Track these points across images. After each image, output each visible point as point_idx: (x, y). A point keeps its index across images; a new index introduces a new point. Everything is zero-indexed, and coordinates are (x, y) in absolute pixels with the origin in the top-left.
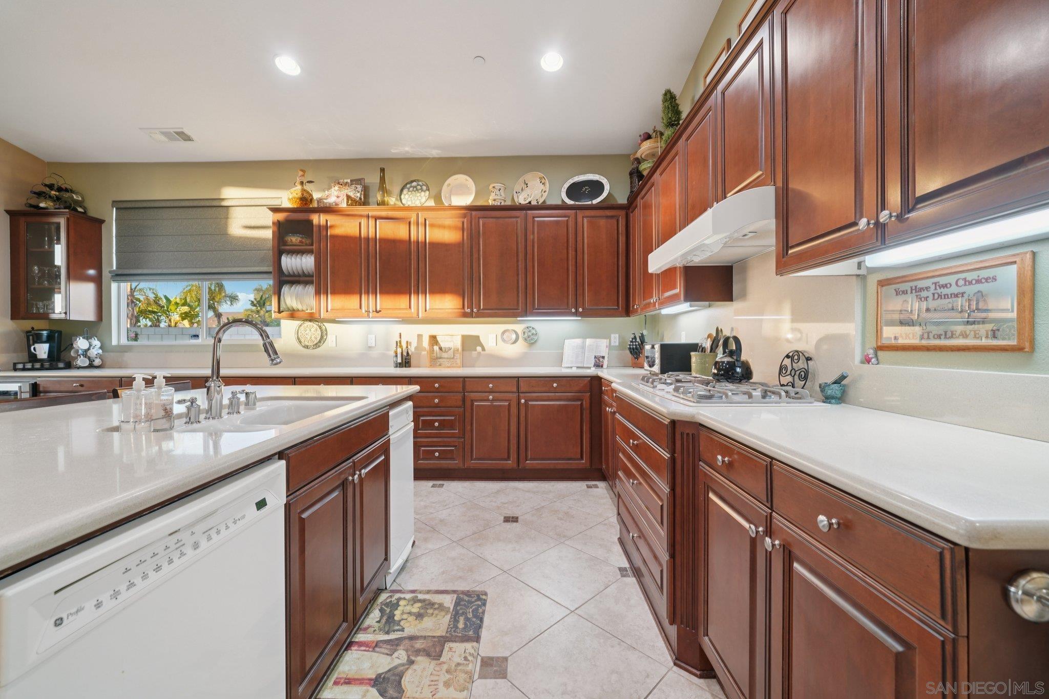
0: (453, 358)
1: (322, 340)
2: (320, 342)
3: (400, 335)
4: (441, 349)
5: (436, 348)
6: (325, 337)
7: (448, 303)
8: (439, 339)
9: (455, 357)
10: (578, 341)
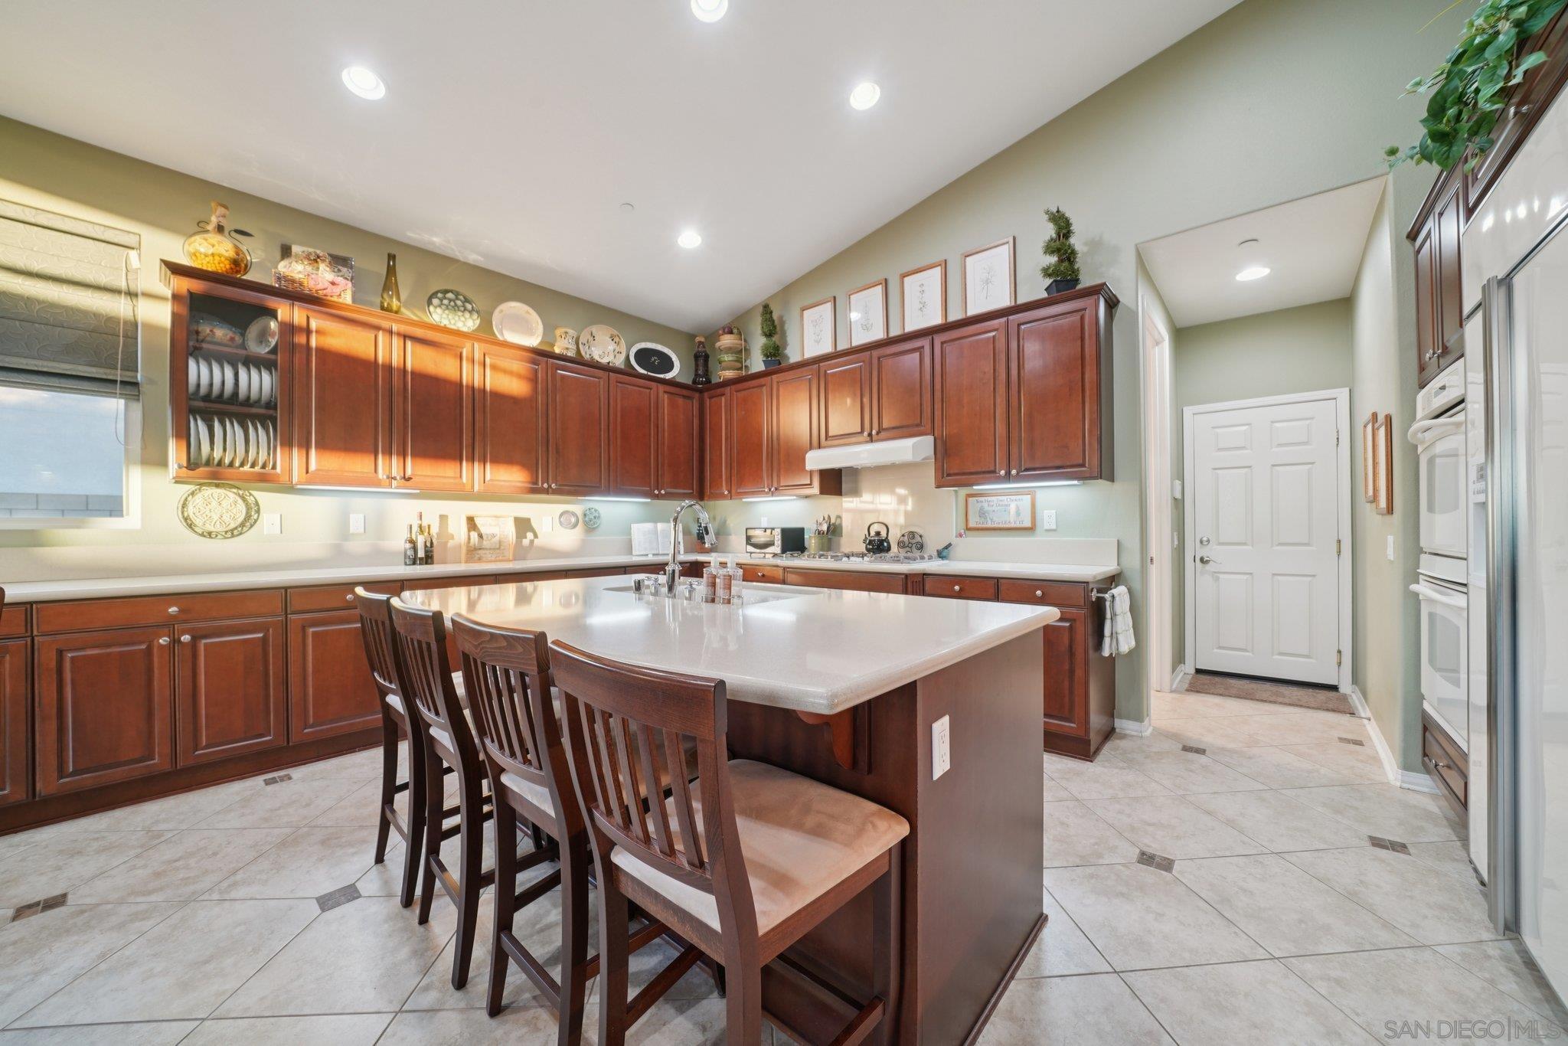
0: (499, 548)
1: (249, 521)
2: (242, 525)
3: (421, 516)
4: (481, 536)
5: (474, 535)
6: (255, 517)
7: (512, 476)
8: (478, 521)
9: (502, 548)
10: (649, 526)
